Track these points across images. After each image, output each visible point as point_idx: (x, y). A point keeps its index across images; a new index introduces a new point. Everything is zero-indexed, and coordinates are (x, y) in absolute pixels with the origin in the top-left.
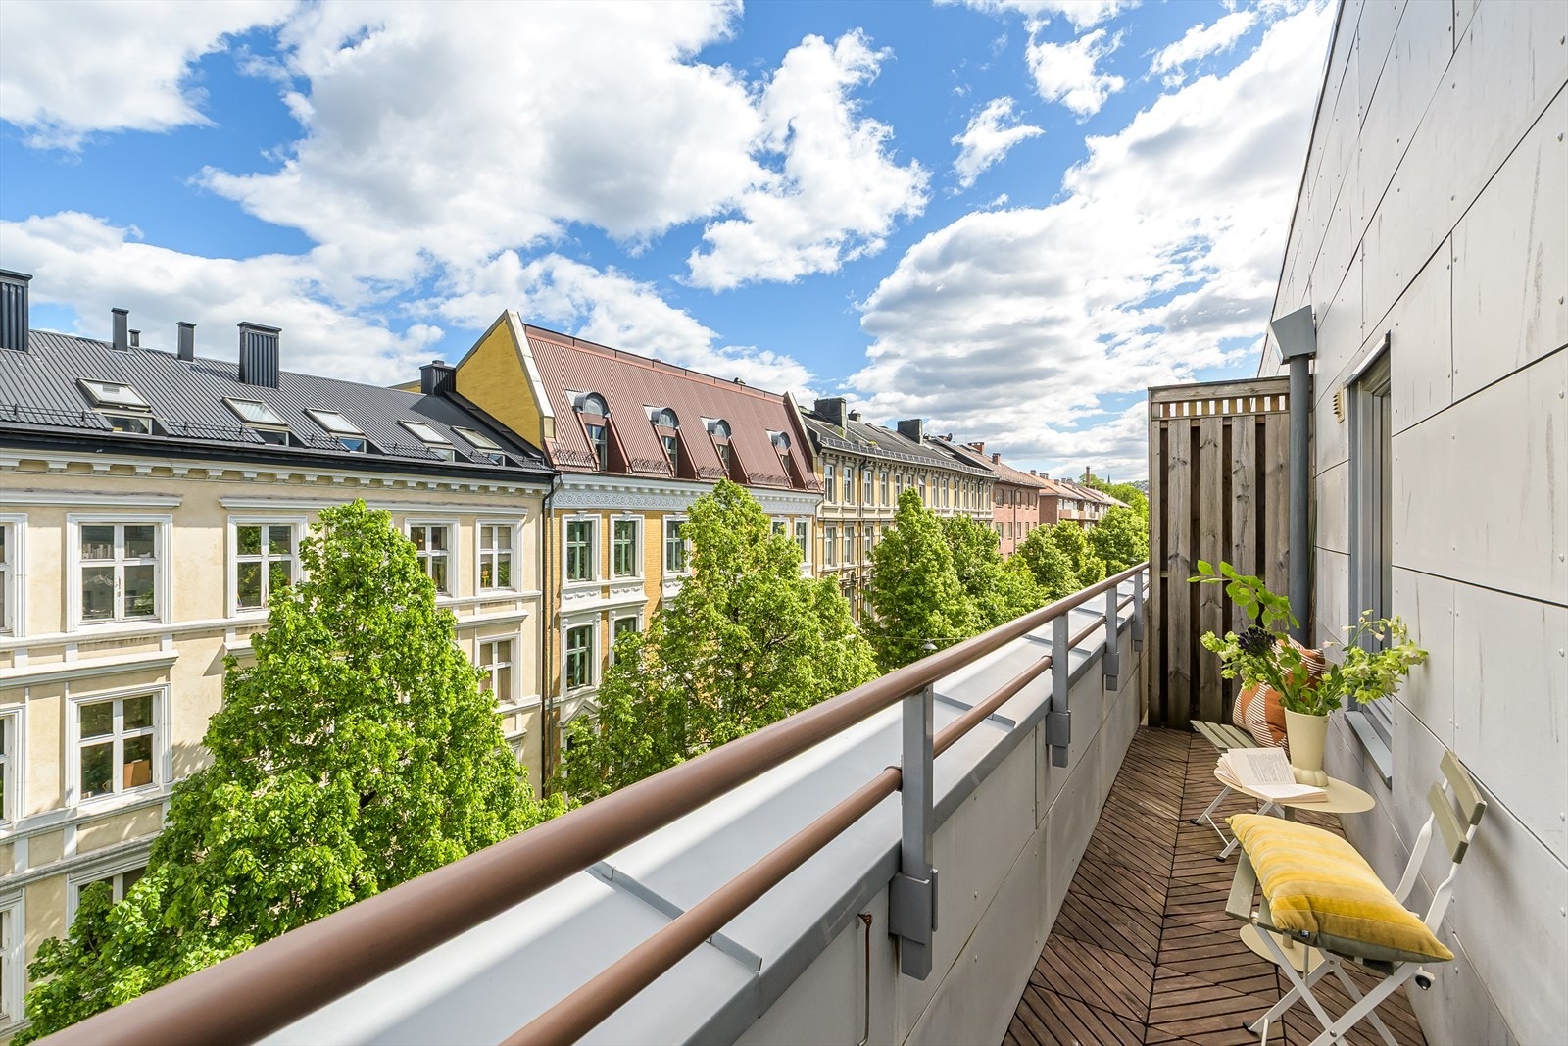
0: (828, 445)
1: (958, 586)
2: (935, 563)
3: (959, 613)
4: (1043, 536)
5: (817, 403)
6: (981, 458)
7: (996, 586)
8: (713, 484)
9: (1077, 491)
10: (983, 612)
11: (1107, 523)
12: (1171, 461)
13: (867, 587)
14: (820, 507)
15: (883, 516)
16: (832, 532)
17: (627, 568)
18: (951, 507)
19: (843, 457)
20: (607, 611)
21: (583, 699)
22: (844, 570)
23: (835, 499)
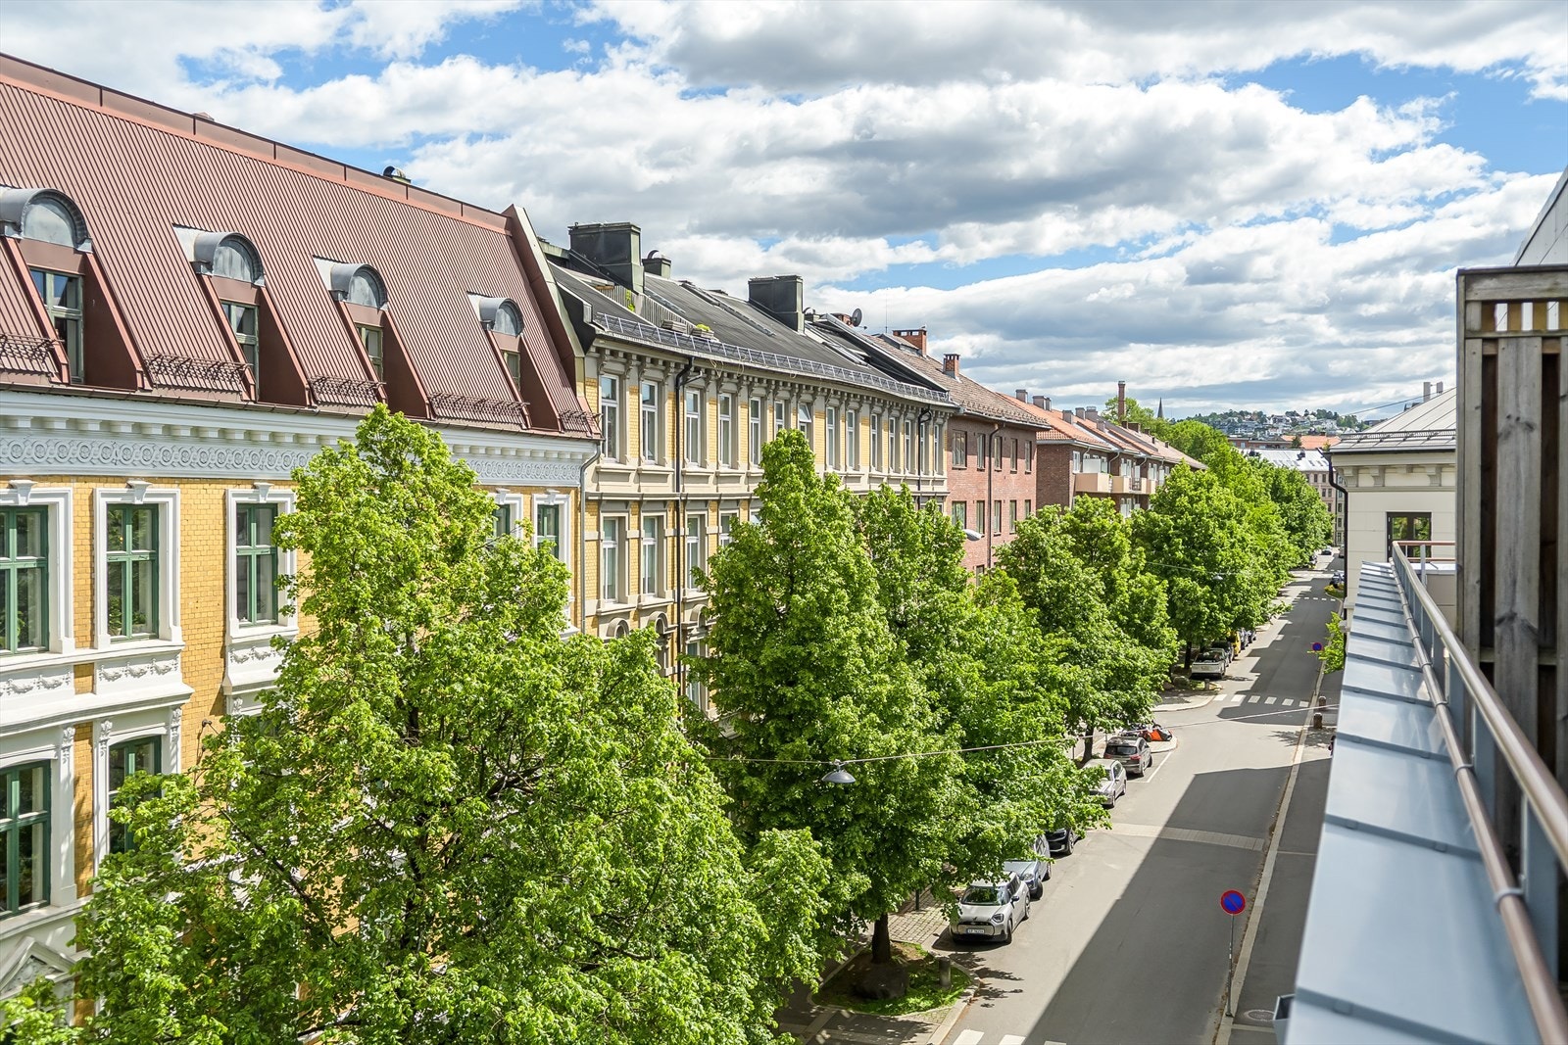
0: (607, 331)
1: (888, 641)
2: (843, 592)
3: (893, 699)
4: (1046, 531)
5: (575, 231)
6: (919, 363)
7: (961, 638)
8: (357, 418)
9: (1106, 433)
10: (935, 695)
11: (1166, 503)
12: (1502, 424)
13: (693, 646)
14: (590, 471)
15: (727, 489)
16: (616, 527)
17: (139, 620)
18: (864, 470)
19: (640, 358)
20: (90, 724)
21: (30, 942)
22: (641, 611)
23: (623, 451)
